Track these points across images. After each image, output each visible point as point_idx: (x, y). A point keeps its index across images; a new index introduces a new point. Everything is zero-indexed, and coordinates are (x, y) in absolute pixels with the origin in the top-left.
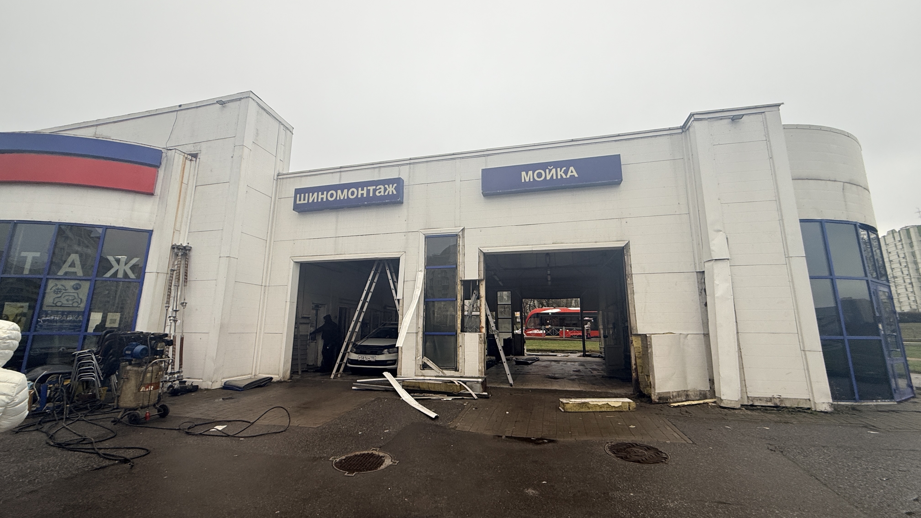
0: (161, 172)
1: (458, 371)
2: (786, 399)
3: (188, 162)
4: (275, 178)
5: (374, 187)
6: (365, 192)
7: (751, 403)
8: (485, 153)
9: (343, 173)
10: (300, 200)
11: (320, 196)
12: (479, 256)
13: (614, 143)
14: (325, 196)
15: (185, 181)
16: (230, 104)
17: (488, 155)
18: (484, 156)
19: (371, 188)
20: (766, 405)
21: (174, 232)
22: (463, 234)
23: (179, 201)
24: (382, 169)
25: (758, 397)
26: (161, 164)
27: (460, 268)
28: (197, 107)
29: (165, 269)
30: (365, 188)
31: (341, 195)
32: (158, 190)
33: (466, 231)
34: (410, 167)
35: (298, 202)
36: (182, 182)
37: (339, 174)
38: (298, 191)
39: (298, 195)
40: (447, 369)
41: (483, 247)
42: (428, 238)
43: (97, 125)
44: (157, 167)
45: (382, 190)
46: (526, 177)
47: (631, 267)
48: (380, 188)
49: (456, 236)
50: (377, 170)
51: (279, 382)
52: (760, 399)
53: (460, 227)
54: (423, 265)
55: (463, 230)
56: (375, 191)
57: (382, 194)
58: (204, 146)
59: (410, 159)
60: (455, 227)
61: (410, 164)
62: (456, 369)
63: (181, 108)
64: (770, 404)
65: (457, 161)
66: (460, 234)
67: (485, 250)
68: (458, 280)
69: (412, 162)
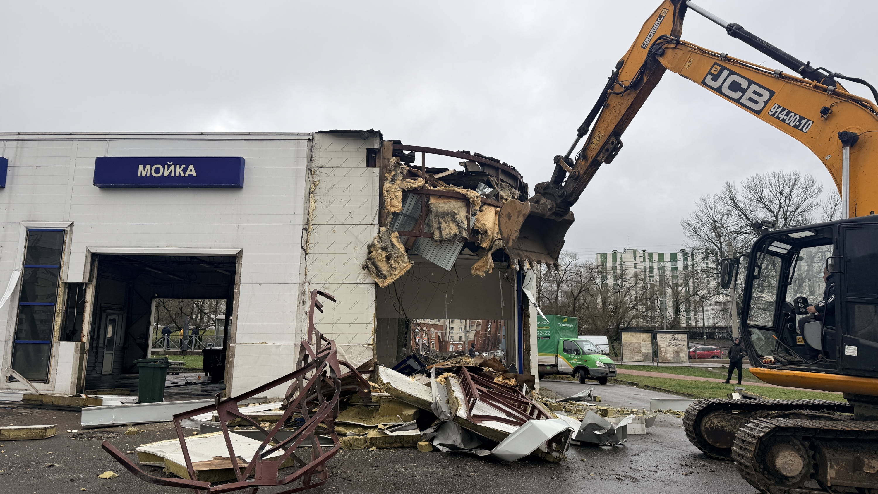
1: (49, 383)
8: (107, 137)
12: (86, 257)
13: (243, 142)
17: (109, 139)
18: (105, 140)
22: (71, 230)
27: (64, 269)
33: (75, 226)
34: (18, 143)
40: (37, 381)
41: (92, 247)
42: (31, 232)
46: (143, 171)
47: (240, 275)
49: (63, 231)
53: (69, 221)
54: (21, 263)
55: (72, 225)
59: (19, 134)
60: (63, 221)
62: (47, 381)
65: (75, 142)
66: (68, 229)
67: (94, 250)
68: (60, 283)
69: (21, 138)
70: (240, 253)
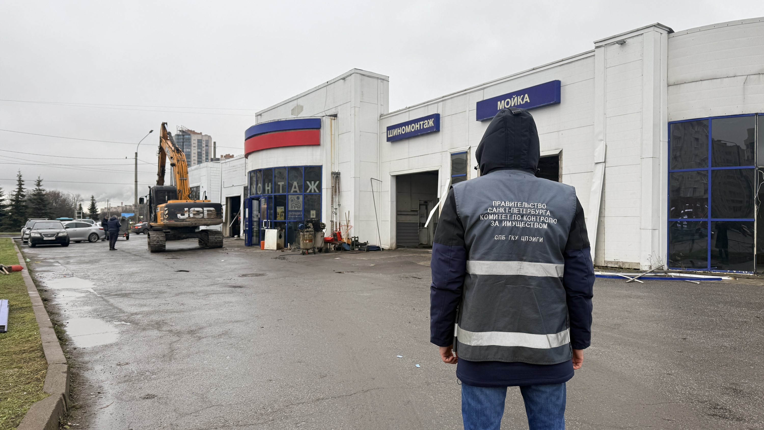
0: (322, 130)
2: (626, 262)
3: (333, 121)
4: (379, 119)
5: (423, 122)
6: (418, 126)
7: (606, 265)
8: (483, 87)
9: (410, 112)
10: (389, 135)
11: (398, 131)
14: (400, 131)
15: (333, 133)
16: (347, 78)
17: (484, 89)
18: (482, 89)
19: (422, 123)
20: (614, 266)
21: (331, 165)
22: (470, 151)
23: (332, 146)
24: (429, 106)
25: (611, 261)
26: (320, 126)
27: (468, 176)
28: (334, 82)
29: (330, 187)
30: (419, 123)
31: (408, 129)
32: (322, 142)
33: (471, 148)
34: (442, 103)
35: (389, 136)
36: (332, 135)
37: (408, 113)
38: (389, 128)
39: (388, 131)
42: (452, 155)
43: (297, 99)
44: (319, 128)
45: (427, 124)
46: (500, 106)
47: (562, 169)
48: (426, 123)
49: (466, 152)
50: (426, 107)
51: (389, 250)
52: (611, 262)
53: (468, 146)
54: (450, 174)
55: (470, 148)
56: (423, 124)
57: (427, 126)
58: (339, 108)
59: (443, 97)
60: (466, 146)
61: (443, 101)
63: (328, 84)
64: (616, 266)
65: (468, 95)
66: (468, 151)
69: (443, 99)
70: (561, 152)
